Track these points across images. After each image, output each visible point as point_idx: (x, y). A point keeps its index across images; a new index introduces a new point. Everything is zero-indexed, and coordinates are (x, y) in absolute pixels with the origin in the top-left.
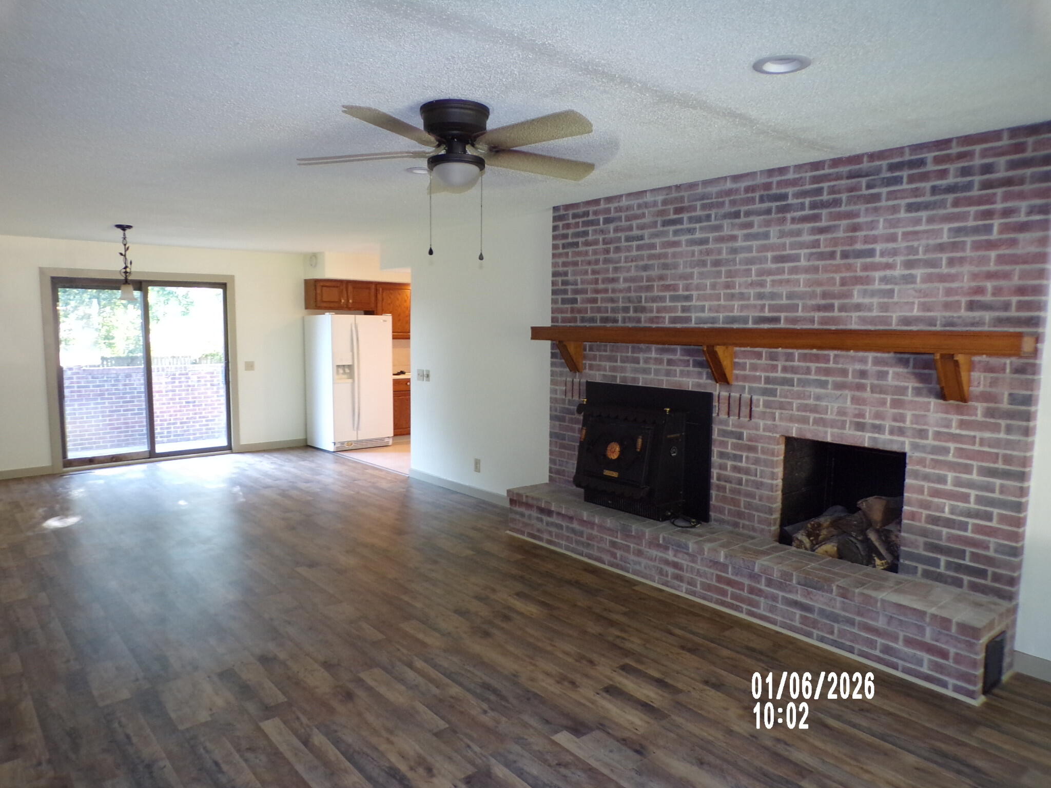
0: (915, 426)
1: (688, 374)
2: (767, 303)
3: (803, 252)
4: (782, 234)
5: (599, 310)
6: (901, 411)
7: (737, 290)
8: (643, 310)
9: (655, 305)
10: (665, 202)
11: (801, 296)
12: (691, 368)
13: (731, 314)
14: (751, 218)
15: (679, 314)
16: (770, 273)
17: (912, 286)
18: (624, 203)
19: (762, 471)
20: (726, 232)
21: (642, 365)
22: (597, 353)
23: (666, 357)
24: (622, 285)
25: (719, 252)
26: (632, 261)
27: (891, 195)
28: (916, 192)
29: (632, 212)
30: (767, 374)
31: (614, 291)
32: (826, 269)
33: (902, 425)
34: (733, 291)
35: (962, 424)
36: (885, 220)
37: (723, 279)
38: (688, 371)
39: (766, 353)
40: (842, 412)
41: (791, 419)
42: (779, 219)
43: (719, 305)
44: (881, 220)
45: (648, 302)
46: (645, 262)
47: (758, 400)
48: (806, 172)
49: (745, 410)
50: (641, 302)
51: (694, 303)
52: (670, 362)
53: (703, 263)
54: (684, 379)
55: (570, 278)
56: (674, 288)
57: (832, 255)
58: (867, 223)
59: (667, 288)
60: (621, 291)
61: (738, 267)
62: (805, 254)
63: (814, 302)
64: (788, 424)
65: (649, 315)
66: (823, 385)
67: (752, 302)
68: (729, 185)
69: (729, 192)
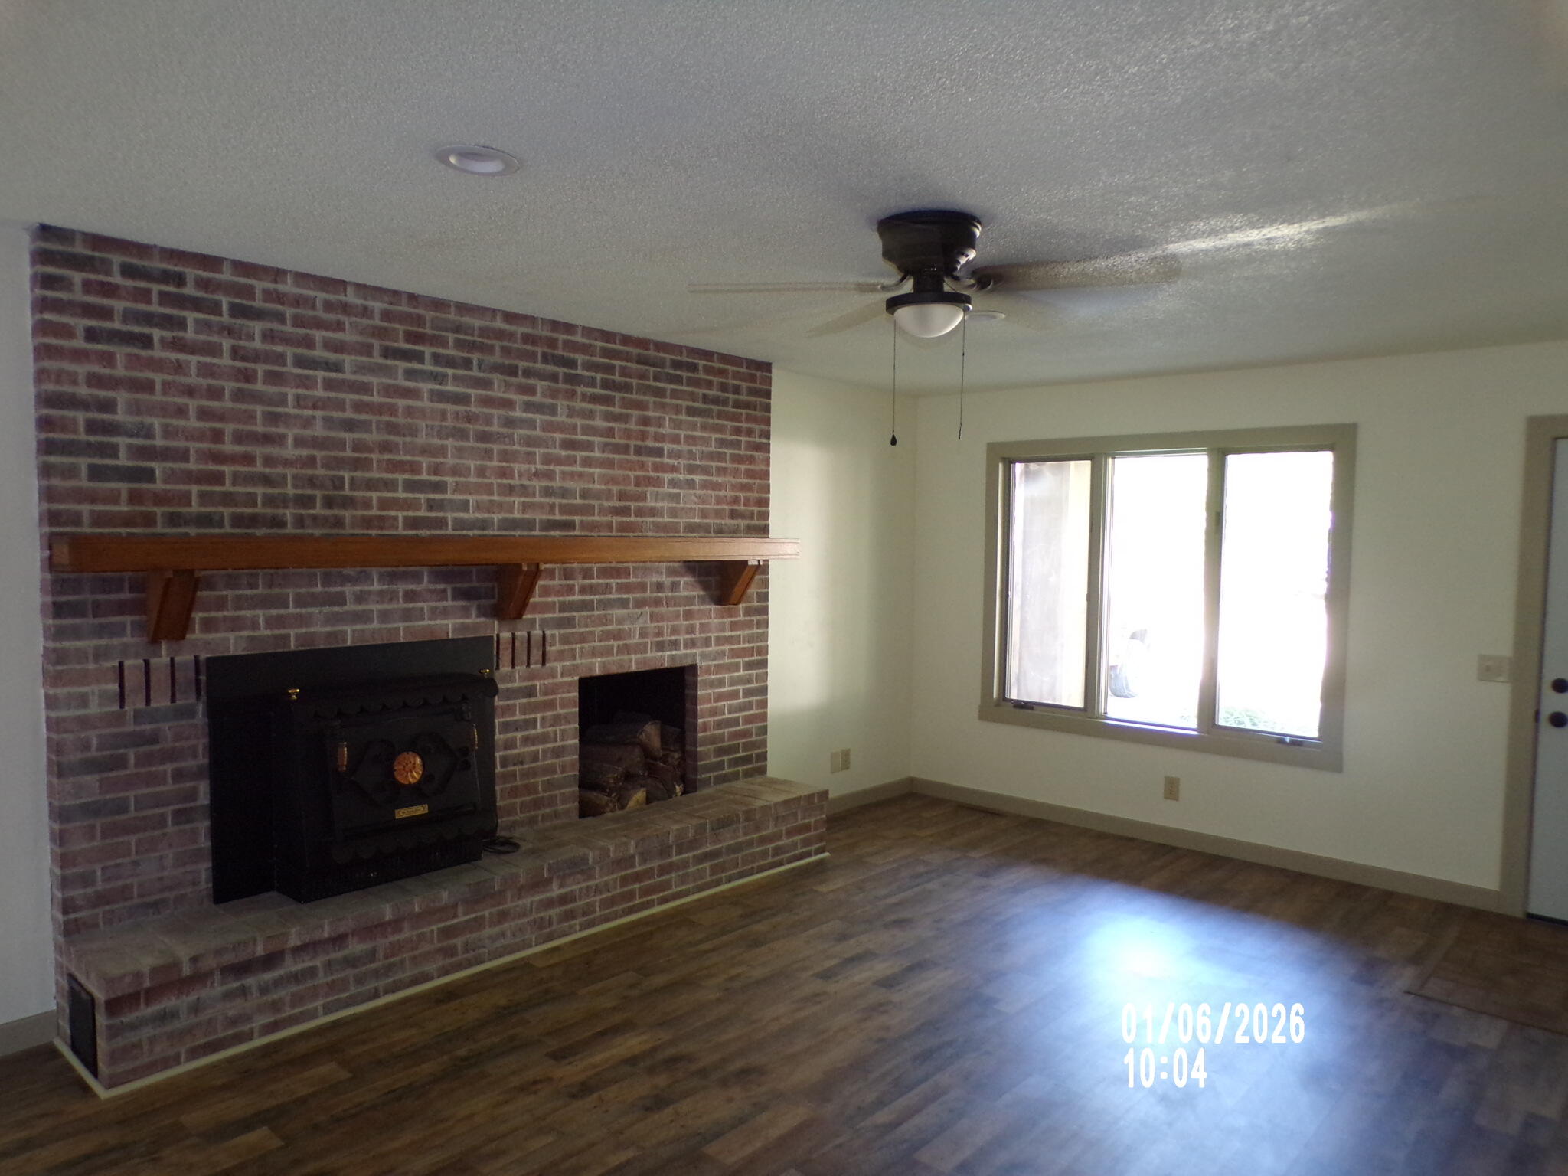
0: (702, 635)
1: (445, 613)
2: (558, 501)
3: (597, 440)
4: (572, 412)
5: (228, 499)
6: (691, 622)
7: (516, 482)
8: (349, 503)
9: (375, 495)
10: (386, 315)
11: (597, 496)
12: (450, 603)
13: (511, 516)
14: (531, 381)
15: (423, 513)
16: (559, 461)
17: (694, 491)
18: (288, 287)
19: (563, 732)
20: (497, 392)
21: (350, 607)
22: (229, 593)
23: (401, 588)
24: (290, 451)
25: (488, 421)
26: (315, 407)
27: (675, 394)
28: (693, 397)
29: (311, 313)
30: (561, 599)
31: (269, 461)
32: (622, 465)
33: (693, 636)
34: (511, 482)
35: (734, 626)
36: (670, 419)
37: (495, 463)
38: (445, 608)
39: (560, 569)
40: (643, 634)
41: (594, 653)
42: (566, 391)
43: (491, 501)
44: (667, 419)
45: (359, 489)
46: (349, 414)
47: (553, 636)
48: (596, 340)
49: (536, 654)
50: (342, 488)
51: (449, 496)
52: (410, 596)
53: (463, 435)
54: (438, 622)
55: (121, 416)
56: (414, 468)
57: (625, 449)
58: (655, 417)
59: (397, 466)
60: (287, 463)
61: (517, 447)
62: (599, 443)
63: (610, 504)
64: (590, 660)
65: (360, 513)
66: (624, 604)
67: (538, 499)
68: (499, 324)
69: (500, 335)
